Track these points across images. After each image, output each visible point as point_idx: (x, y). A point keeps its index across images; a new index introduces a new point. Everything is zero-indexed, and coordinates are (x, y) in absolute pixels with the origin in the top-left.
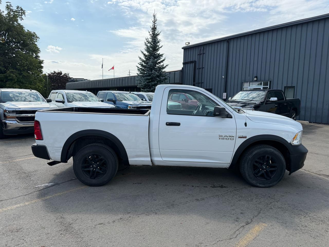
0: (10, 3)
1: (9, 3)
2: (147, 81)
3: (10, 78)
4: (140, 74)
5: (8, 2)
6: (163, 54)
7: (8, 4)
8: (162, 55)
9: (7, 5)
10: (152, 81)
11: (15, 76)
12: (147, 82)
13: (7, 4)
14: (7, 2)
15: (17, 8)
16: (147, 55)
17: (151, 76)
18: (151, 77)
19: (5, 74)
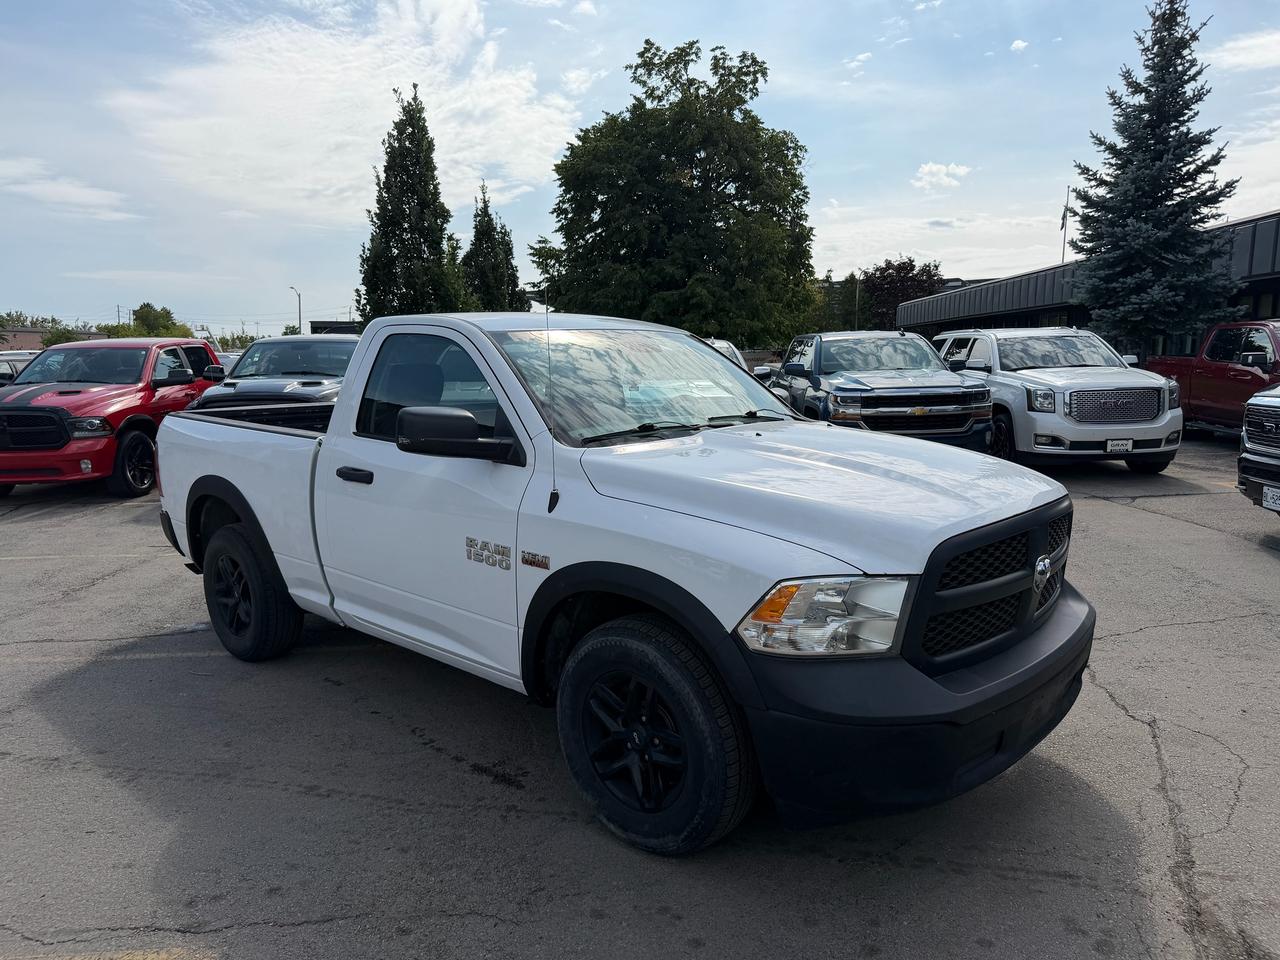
0: (722, 50)
1: (720, 48)
2: (1102, 273)
3: (694, 301)
4: (1081, 241)
5: (717, 48)
6: (1210, 133)
7: (718, 53)
8: (1202, 140)
9: (715, 58)
10: (1125, 273)
11: (708, 292)
12: (1101, 279)
13: (712, 54)
14: (713, 50)
15: (741, 61)
16: (1125, 149)
17: (1122, 247)
18: (1121, 251)
19: (683, 291)
